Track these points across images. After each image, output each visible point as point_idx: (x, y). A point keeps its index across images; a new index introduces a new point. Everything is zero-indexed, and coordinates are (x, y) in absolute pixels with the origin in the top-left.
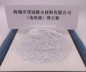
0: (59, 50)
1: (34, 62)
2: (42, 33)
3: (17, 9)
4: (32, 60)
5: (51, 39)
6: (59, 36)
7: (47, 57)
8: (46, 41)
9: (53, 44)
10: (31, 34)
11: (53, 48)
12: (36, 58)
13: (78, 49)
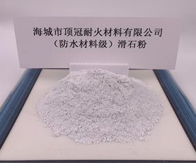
0: (136, 115)
1: (76, 140)
2: (95, 80)
3: (42, 27)
4: (73, 137)
5: (116, 91)
6: (134, 85)
7: (107, 131)
8: (106, 96)
9: (120, 103)
10: (71, 81)
11: (121, 112)
12: (82, 132)
13: (178, 113)
